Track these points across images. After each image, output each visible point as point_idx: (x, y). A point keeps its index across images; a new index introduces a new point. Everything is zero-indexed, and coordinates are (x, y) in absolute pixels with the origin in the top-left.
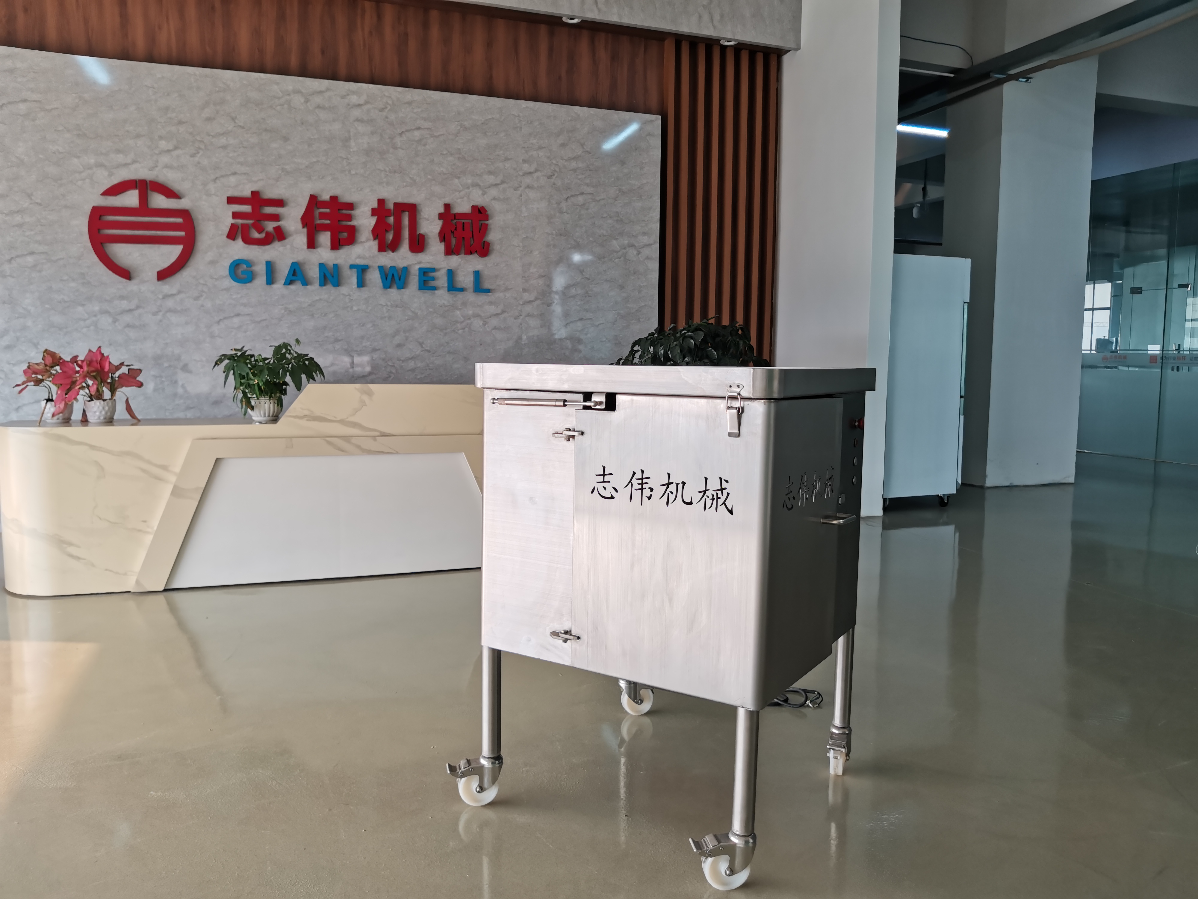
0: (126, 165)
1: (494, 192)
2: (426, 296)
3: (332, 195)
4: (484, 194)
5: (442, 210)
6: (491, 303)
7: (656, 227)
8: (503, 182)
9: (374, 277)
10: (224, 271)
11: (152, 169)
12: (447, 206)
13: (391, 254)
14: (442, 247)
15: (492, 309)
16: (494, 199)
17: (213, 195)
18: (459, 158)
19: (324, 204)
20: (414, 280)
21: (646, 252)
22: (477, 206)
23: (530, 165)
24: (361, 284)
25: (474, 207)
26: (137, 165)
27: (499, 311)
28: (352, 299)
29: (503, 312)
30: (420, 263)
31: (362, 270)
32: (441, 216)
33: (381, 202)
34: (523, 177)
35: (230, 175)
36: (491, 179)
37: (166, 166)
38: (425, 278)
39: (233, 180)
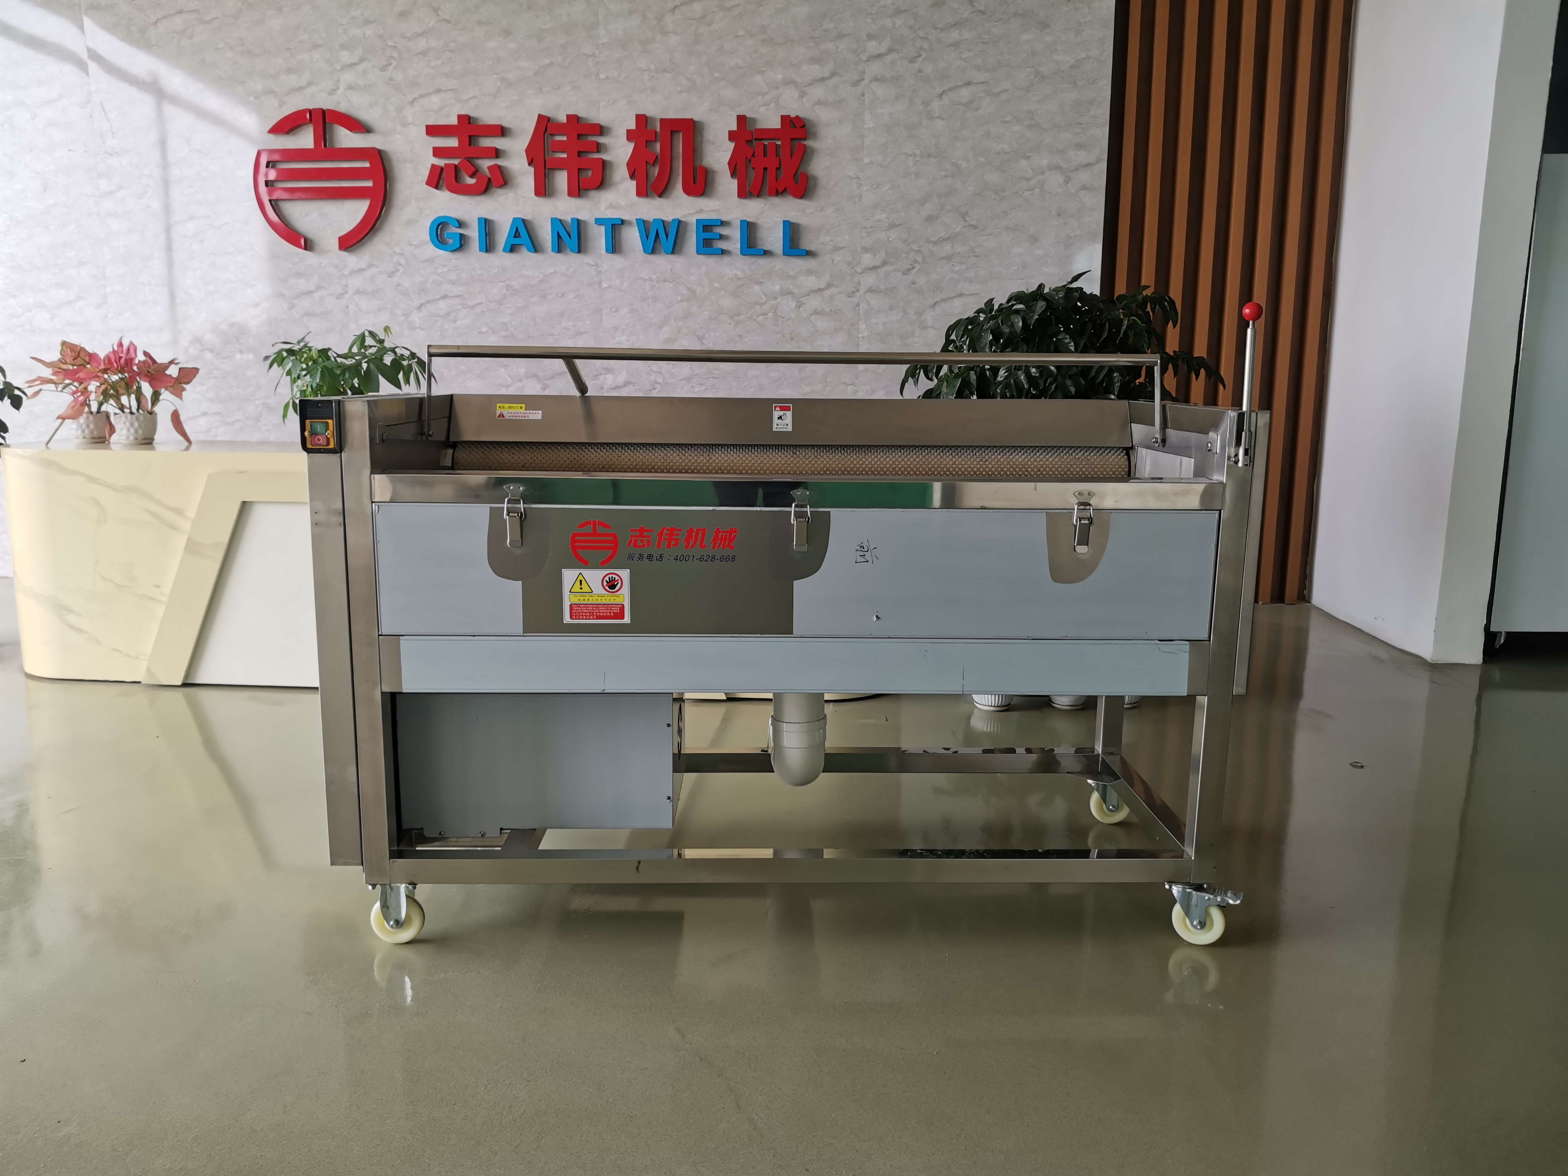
0: (300, 89)
1: (818, 92)
2: (709, 262)
3: (571, 112)
4: (803, 95)
5: (734, 127)
6: (809, 272)
7: (1102, 133)
8: (833, 74)
9: (632, 237)
10: (425, 235)
11: (332, 92)
12: (742, 120)
13: (658, 202)
14: (733, 185)
15: (811, 282)
16: (819, 103)
17: (410, 124)
18: (763, 41)
19: (560, 128)
20: (692, 240)
21: (1084, 177)
22: (789, 116)
23: (880, 43)
24: (614, 247)
25: (785, 119)
26: (313, 89)
27: (822, 285)
28: (601, 271)
29: (829, 286)
30: (701, 211)
31: (615, 228)
32: (732, 136)
33: (642, 120)
34: (868, 63)
35: (432, 93)
36: (815, 71)
37: (350, 87)
38: (707, 235)
39: (436, 99)
